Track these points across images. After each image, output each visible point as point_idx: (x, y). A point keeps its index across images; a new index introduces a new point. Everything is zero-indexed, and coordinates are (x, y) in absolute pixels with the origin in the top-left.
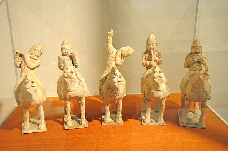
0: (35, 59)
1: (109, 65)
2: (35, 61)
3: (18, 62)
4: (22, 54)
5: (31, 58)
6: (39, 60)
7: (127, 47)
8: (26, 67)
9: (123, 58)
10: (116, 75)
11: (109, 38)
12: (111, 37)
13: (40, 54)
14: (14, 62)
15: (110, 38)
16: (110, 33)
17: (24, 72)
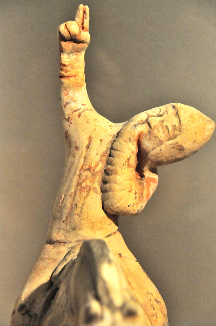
1: (70, 214)
7: (171, 111)
9: (148, 174)
10: (105, 299)
11: (65, 58)
12: (78, 51)
15: (73, 57)
16: (74, 27)
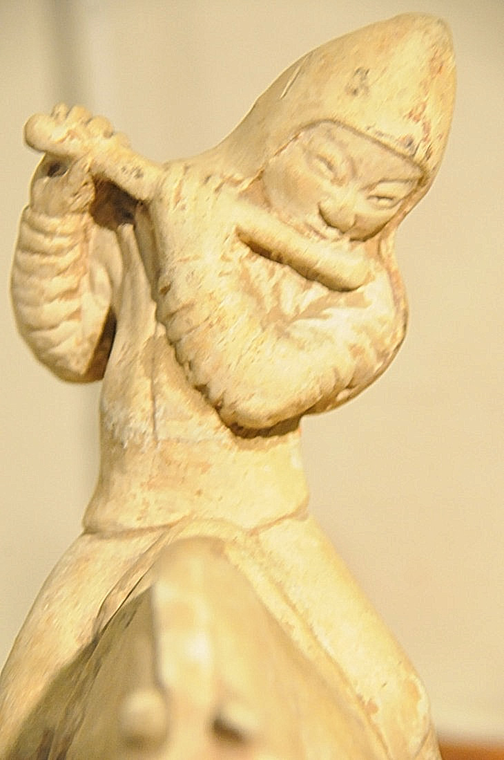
0: (309, 274)
2: (315, 311)
3: (71, 293)
4: (127, 182)
5: (259, 250)
6: (377, 292)
8: (176, 396)
13: (399, 190)
14: (16, 300)
17: (142, 466)
